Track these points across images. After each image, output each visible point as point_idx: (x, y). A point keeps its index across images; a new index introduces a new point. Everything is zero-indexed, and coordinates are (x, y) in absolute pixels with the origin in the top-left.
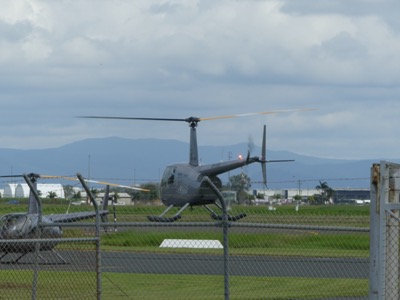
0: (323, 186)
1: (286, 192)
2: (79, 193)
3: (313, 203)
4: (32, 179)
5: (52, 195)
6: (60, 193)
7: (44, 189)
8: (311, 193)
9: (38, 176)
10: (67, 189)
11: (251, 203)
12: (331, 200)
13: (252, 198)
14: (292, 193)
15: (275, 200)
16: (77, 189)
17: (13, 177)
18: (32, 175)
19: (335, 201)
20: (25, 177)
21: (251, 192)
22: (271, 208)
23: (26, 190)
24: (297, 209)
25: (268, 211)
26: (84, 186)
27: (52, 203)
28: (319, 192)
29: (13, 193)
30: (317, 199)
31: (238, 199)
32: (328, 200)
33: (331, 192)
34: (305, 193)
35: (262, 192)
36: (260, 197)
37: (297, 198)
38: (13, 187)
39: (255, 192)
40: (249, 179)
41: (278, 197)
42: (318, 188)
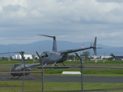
0: (112, 55)
1: (101, 57)
2: (37, 57)
3: (109, 60)
4: (22, 53)
5: (29, 58)
6: (31, 58)
7: (26, 56)
8: (108, 57)
9: (24, 52)
10: (33, 56)
11: (90, 60)
12: (114, 59)
13: (90, 58)
14: (102, 57)
15: (97, 59)
16: (36, 56)
17: (16, 53)
18: (22, 52)
19: (116, 59)
20: (20, 53)
21: (90, 57)
22: (96, 62)
23: (21, 57)
24: (104, 62)
25: (95, 63)
26: (38, 55)
27: (28, 60)
28: (111, 57)
29: (17, 58)
30: (110, 59)
31: (86, 59)
32: (113, 59)
33: (114, 57)
34: (106, 57)
35: (93, 57)
36: (93, 58)
37: (104, 58)
38: (16, 56)
39: (91, 57)
40: (89, 53)
41: (98, 58)
42: (110, 55)
